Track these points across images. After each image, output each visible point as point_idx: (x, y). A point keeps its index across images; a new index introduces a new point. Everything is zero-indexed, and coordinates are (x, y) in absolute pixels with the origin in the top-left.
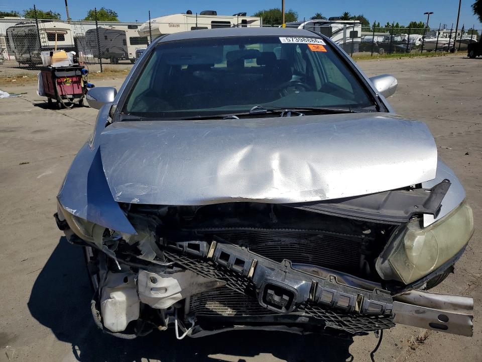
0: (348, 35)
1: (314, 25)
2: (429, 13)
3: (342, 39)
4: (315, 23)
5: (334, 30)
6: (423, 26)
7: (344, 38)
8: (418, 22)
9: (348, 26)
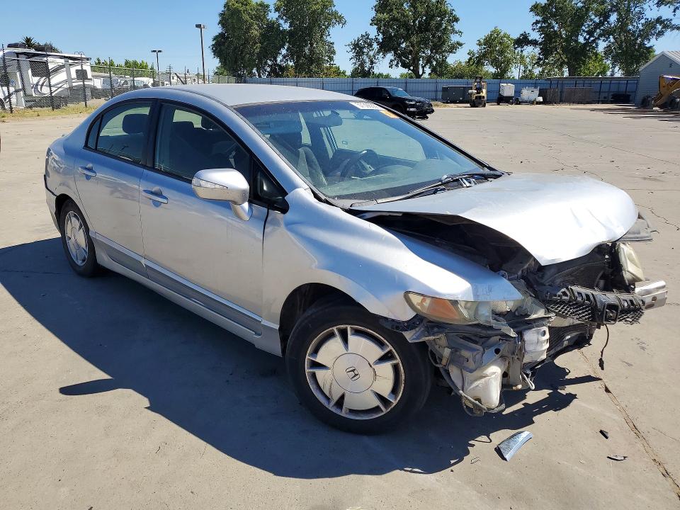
0: (74, 75)
1: (18, 57)
2: (157, 50)
3: (66, 81)
4: (18, 54)
5: (51, 66)
6: (147, 66)
7: (69, 80)
8: (139, 62)
9: (71, 61)
